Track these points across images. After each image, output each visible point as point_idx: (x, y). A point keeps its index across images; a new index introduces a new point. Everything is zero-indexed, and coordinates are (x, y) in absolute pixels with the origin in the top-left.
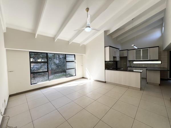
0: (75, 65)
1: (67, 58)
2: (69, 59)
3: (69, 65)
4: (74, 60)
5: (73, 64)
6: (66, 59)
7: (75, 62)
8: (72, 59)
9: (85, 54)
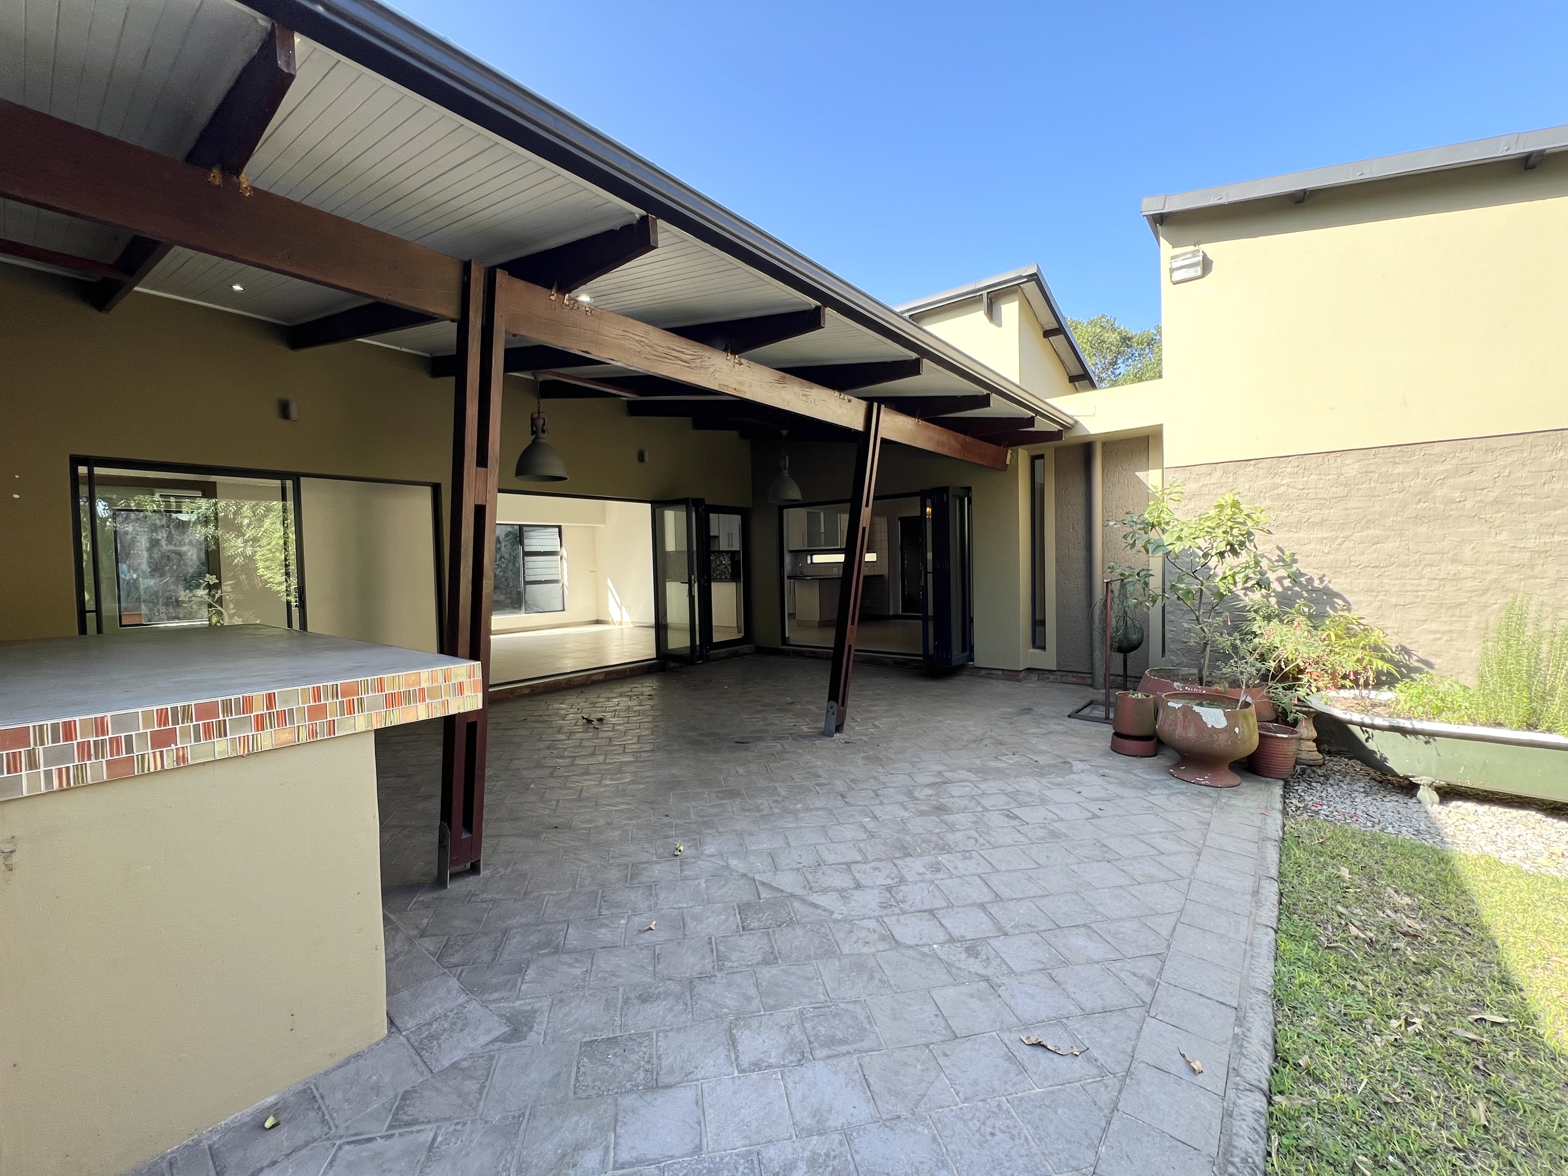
0: (562, 570)
1: (526, 541)
2: (534, 542)
3: (536, 568)
4: (559, 550)
5: (550, 564)
6: (521, 542)
7: (561, 559)
8: (549, 542)
9: (604, 522)
